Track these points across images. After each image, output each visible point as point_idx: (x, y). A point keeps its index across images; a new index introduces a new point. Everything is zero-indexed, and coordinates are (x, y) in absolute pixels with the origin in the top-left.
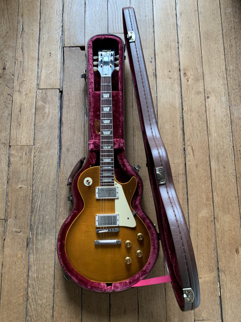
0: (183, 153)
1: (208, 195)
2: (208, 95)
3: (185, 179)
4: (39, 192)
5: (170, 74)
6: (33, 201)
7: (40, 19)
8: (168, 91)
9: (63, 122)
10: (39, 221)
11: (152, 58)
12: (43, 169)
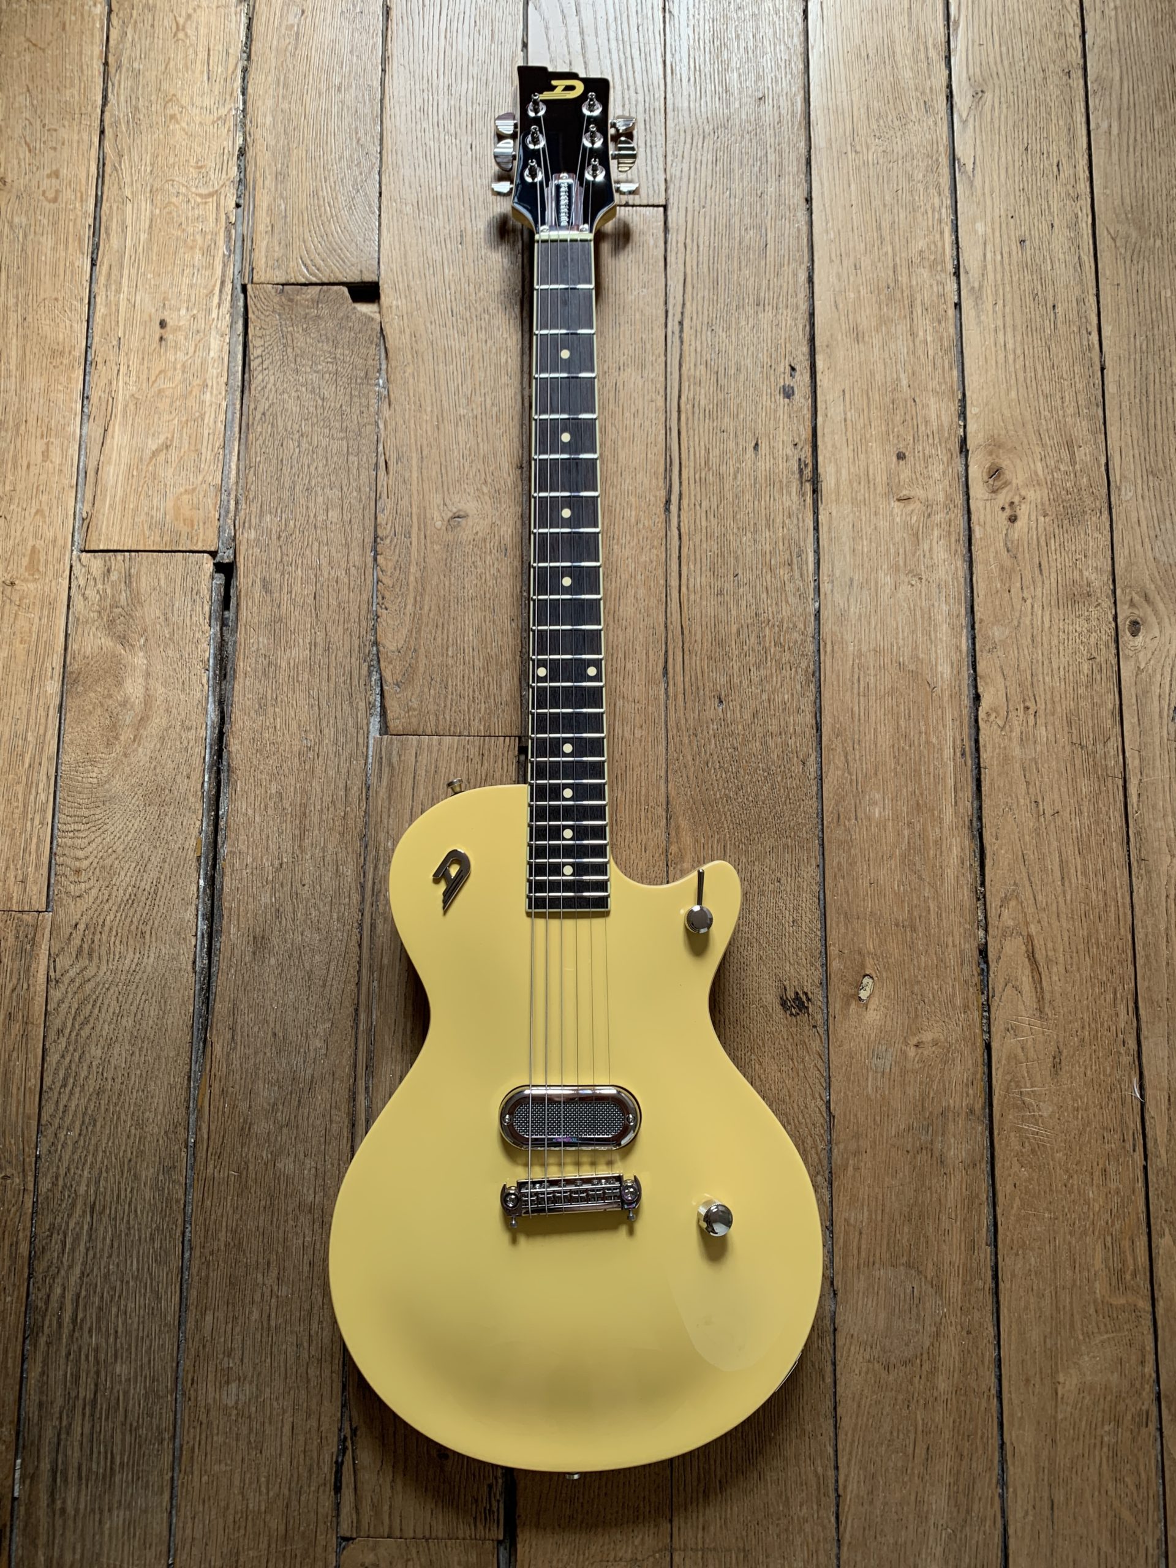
0: (976, 979)
1: (1121, 1252)
2: (1138, 613)
3: (987, 1143)
4: (73, 1205)
5: (906, 473)
6: (41, 1267)
7: (104, 104)
8: (885, 579)
9: (234, 764)
10: (73, 1394)
11: (793, 369)
12: (105, 1061)
